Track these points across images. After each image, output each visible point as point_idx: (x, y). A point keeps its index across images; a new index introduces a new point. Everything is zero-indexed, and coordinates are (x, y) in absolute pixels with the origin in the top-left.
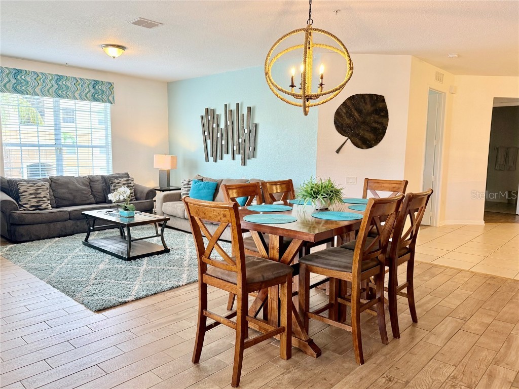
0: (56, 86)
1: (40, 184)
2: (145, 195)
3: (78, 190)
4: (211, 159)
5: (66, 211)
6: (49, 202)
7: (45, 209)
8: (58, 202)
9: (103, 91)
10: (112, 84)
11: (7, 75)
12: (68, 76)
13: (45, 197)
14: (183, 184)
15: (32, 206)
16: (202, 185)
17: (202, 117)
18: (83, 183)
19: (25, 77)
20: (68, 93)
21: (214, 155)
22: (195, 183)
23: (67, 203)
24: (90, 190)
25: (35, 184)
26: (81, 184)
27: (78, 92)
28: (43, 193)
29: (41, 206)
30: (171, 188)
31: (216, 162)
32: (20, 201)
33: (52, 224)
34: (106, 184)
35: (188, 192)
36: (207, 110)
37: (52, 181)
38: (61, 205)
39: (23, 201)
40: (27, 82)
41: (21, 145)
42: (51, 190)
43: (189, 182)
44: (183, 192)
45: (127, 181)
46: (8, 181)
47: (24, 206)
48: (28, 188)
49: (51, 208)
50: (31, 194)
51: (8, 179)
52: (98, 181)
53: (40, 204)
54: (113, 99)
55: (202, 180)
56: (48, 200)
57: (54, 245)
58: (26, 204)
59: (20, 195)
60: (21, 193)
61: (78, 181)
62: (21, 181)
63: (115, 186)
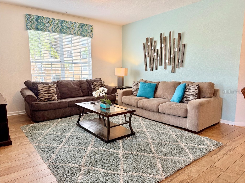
0: (60, 27)
1: (50, 85)
2: (111, 91)
3: (74, 89)
4: (149, 69)
5: (66, 102)
6: (56, 96)
7: (54, 100)
8: (61, 96)
9: (87, 30)
10: (92, 26)
11: (32, 19)
12: (67, 20)
13: (53, 93)
14: (133, 85)
15: (45, 99)
16: (147, 85)
17: (144, 44)
18: (76, 84)
19: (42, 21)
20: (67, 31)
21: (151, 67)
22: (142, 84)
23: (67, 96)
24: (80, 88)
25: (47, 85)
26: (75, 85)
27: (73, 30)
28: (52, 90)
29: (51, 98)
30: (124, 87)
31: (152, 71)
32: (39, 96)
33: (57, 110)
34: (89, 84)
35: (137, 90)
36: (147, 39)
37: (58, 83)
38: (64, 97)
39: (41, 95)
40: (44, 24)
41: (41, 62)
42: (58, 88)
43: (138, 83)
44: (134, 89)
45: (101, 83)
46: (32, 83)
47: (41, 98)
48: (43, 88)
49: (57, 100)
50: (45, 91)
51: (33, 82)
52: (84, 83)
53: (51, 97)
54: (93, 35)
55: (146, 82)
56: (56, 95)
57: (58, 124)
58: (42, 97)
59: (38, 92)
60: (39, 91)
61: (73, 83)
62: (40, 83)
63: (94, 86)
